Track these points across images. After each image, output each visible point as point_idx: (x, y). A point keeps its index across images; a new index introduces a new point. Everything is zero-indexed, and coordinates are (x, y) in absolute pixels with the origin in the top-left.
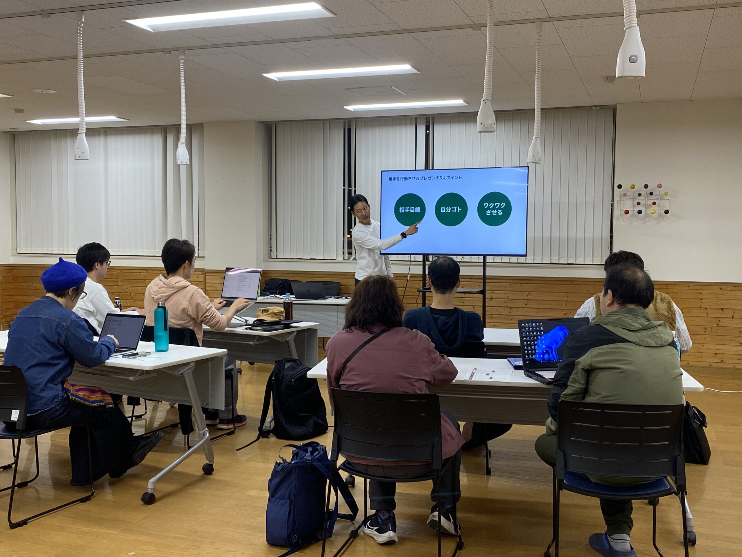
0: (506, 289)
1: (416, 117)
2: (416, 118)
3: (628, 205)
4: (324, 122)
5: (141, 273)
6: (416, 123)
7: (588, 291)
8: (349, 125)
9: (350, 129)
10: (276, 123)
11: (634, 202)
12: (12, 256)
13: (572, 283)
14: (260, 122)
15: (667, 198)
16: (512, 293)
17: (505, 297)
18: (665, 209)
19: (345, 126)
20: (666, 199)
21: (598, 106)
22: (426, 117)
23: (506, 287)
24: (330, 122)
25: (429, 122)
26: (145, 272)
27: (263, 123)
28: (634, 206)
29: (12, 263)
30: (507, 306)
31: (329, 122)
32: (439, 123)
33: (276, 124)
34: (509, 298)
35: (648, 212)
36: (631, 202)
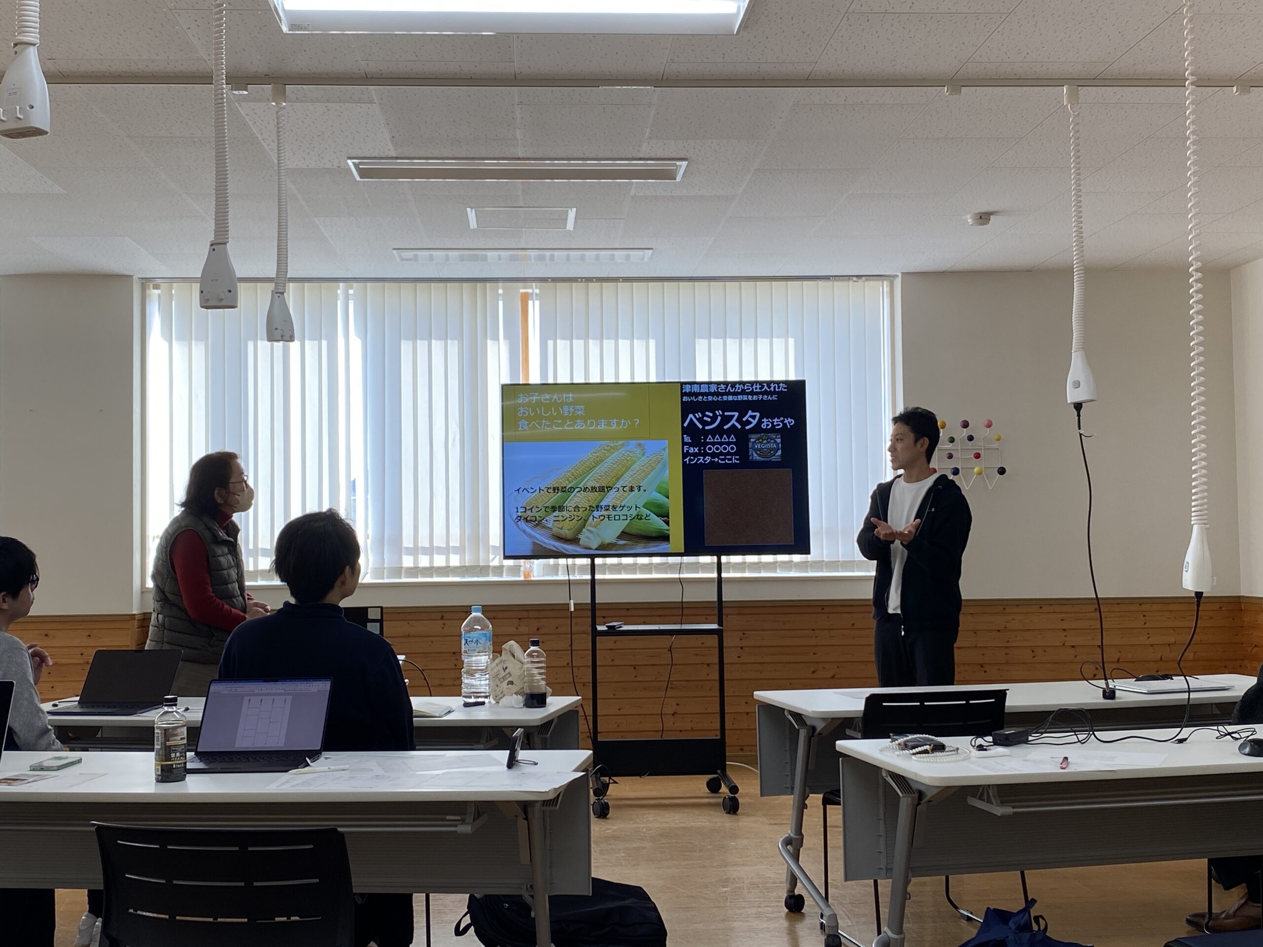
7: (853, 624)
11: (942, 453)
13: (823, 611)
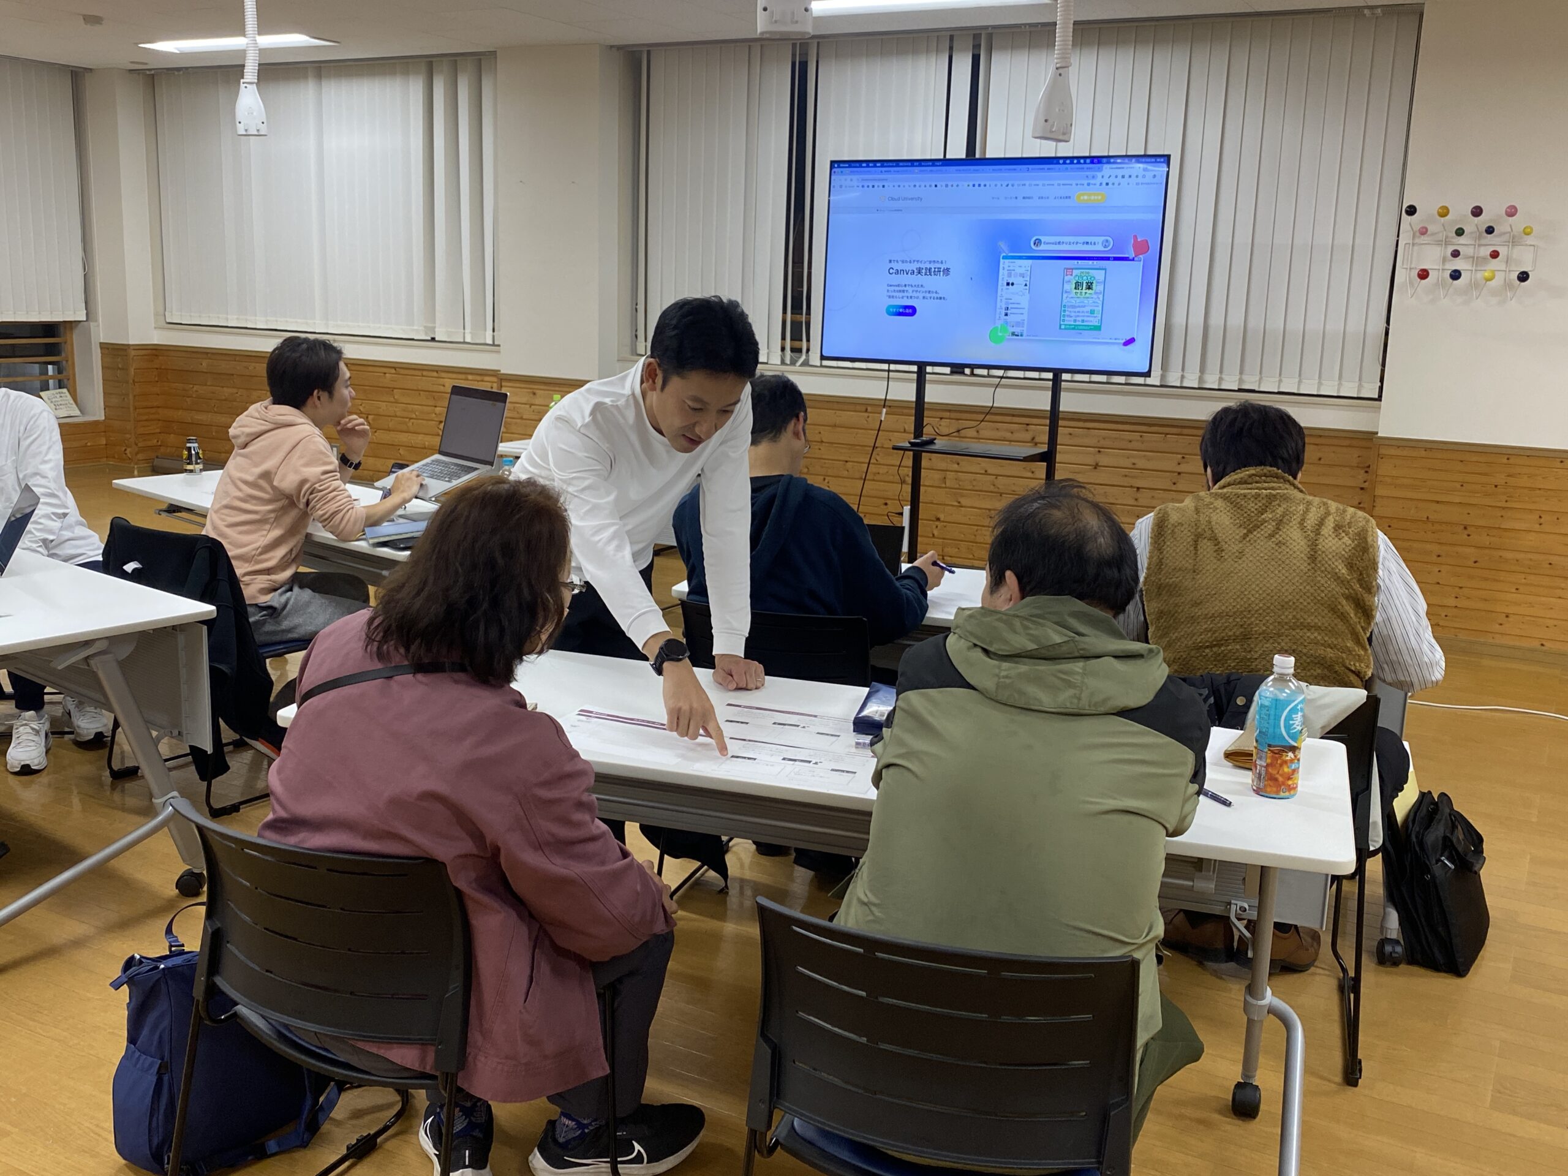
0: (1130, 446)
1: (952, 33)
2: (952, 38)
3: (1432, 257)
4: (750, 46)
5: (385, 373)
6: (951, 49)
8: (805, 54)
9: (806, 62)
10: (650, 49)
11: (1446, 248)
12: (155, 328)
14: (612, 47)
15: (1529, 242)
16: (1145, 456)
17: (1127, 463)
18: (1522, 270)
19: (794, 55)
20: (1526, 245)
21: (1377, 7)
22: (974, 35)
23: (1130, 441)
24: (762, 46)
25: (980, 45)
26: (394, 371)
27: (619, 48)
28: (1444, 260)
29: (156, 342)
30: (1129, 485)
31: (759, 48)
32: (1003, 48)
33: (649, 52)
34: (1137, 466)
35: (1479, 275)
36: (1438, 249)
